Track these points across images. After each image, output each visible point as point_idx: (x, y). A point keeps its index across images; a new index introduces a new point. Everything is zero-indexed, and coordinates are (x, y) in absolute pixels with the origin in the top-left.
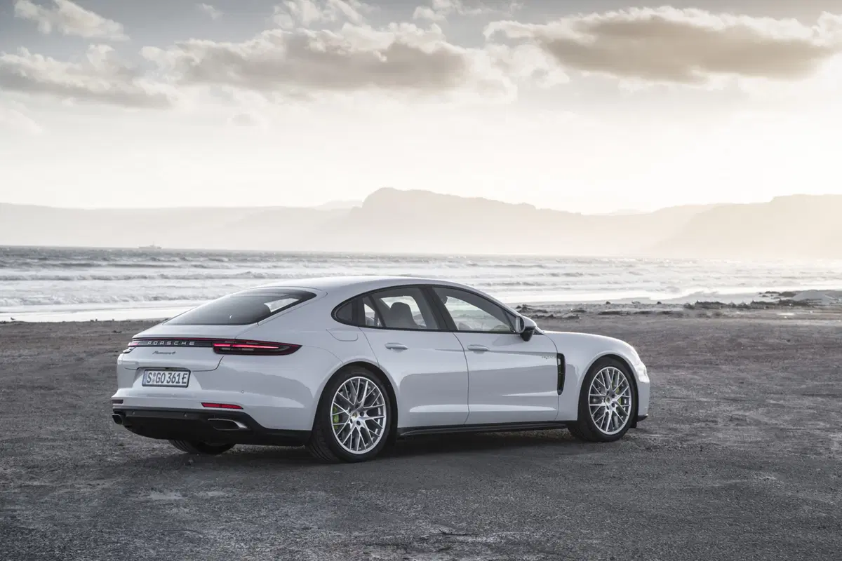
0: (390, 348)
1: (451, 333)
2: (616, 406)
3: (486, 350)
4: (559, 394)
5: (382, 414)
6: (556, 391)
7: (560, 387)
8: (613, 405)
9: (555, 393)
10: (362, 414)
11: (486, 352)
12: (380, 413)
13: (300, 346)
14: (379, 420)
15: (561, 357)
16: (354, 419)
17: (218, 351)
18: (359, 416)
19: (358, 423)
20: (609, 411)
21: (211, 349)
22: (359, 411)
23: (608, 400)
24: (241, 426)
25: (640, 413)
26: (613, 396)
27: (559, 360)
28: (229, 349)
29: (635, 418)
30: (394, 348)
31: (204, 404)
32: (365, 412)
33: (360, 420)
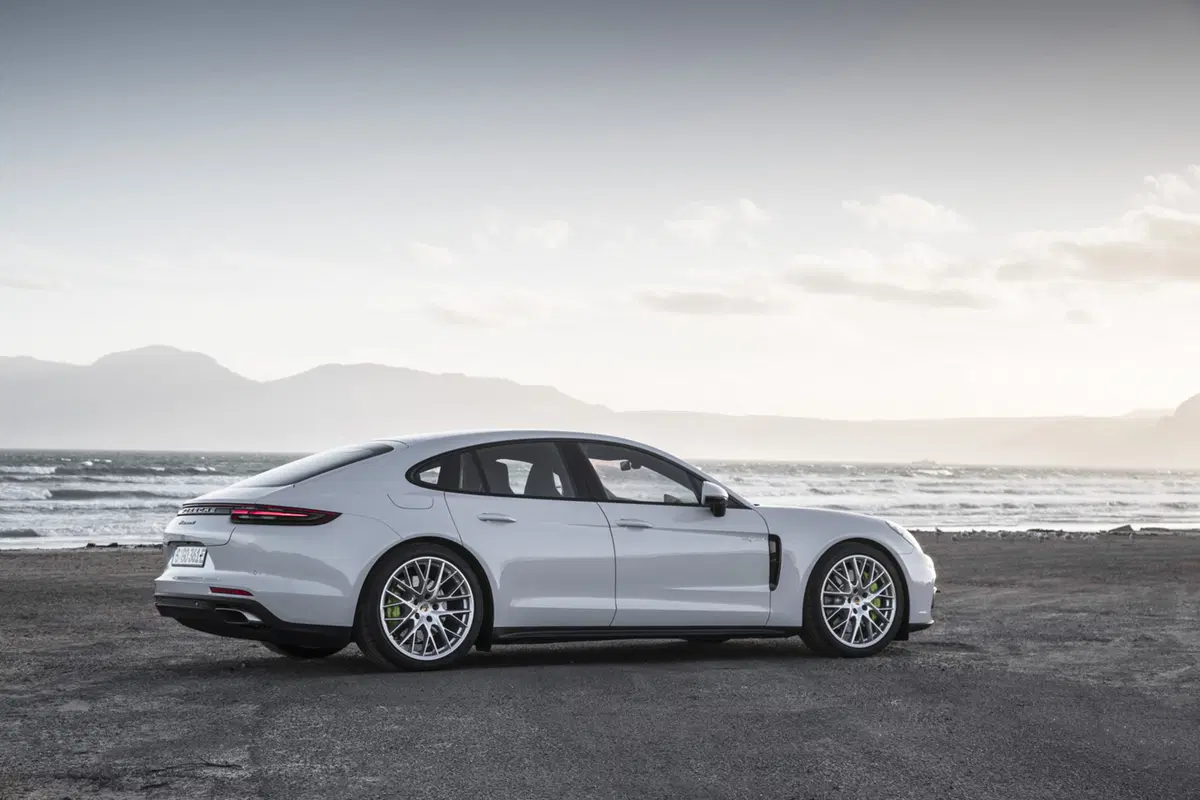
0: (485, 520)
1: (594, 503)
2: (869, 608)
3: (647, 527)
4: (772, 589)
5: (468, 608)
6: (768, 586)
7: (774, 579)
8: (864, 608)
9: (766, 587)
10: (435, 607)
11: (645, 530)
12: (465, 607)
13: (340, 514)
14: (464, 616)
15: (774, 539)
16: (423, 613)
17: (236, 519)
18: (431, 609)
19: (429, 619)
20: (856, 615)
21: (229, 517)
22: (431, 603)
23: (857, 600)
24: (251, 618)
25: (913, 620)
26: (865, 595)
27: (774, 544)
28: (247, 517)
29: (904, 628)
30: (491, 520)
31: (214, 589)
32: (440, 605)
33: (432, 615)
